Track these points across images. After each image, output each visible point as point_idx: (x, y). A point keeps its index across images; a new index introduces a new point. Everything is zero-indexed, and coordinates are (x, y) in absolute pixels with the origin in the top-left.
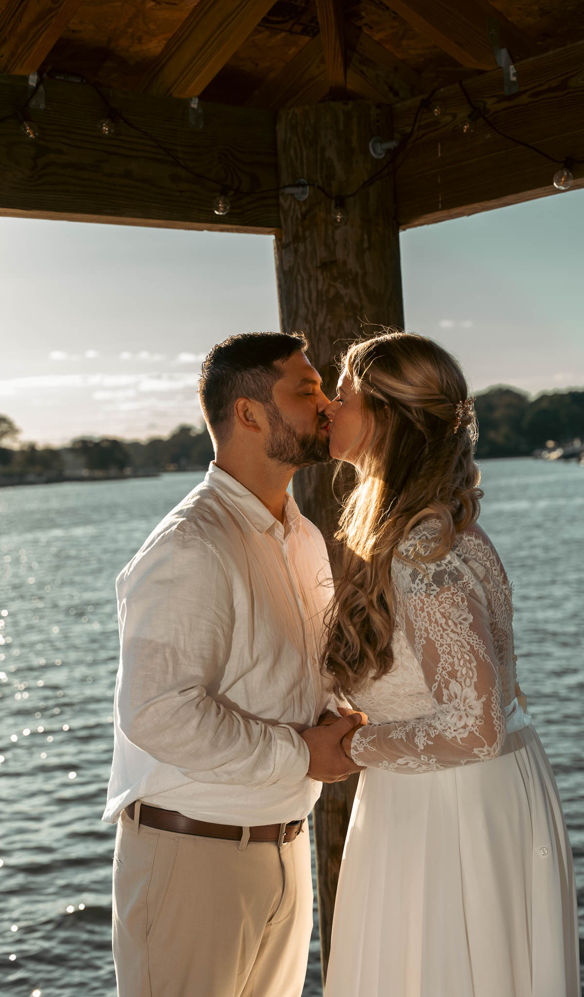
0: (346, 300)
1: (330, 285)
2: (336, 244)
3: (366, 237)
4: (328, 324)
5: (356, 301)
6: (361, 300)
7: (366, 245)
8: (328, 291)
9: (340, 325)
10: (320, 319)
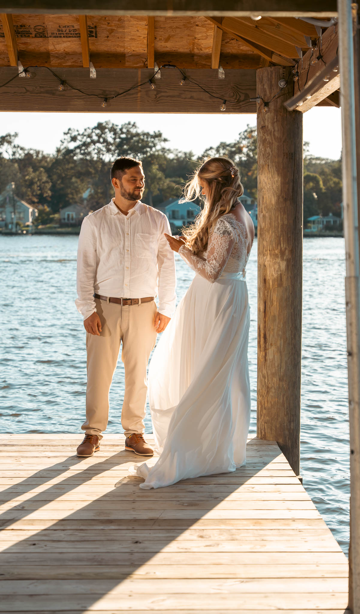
0: (268, 140)
1: (263, 135)
2: (265, 120)
3: (275, 117)
4: (263, 149)
5: (270, 141)
6: (272, 140)
7: (275, 120)
8: (263, 137)
9: (265, 150)
10: (261, 147)
